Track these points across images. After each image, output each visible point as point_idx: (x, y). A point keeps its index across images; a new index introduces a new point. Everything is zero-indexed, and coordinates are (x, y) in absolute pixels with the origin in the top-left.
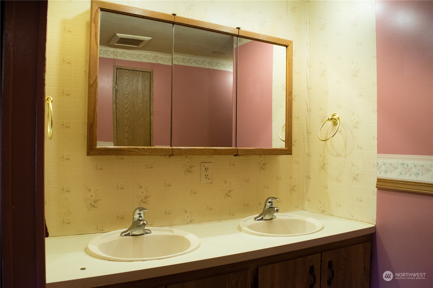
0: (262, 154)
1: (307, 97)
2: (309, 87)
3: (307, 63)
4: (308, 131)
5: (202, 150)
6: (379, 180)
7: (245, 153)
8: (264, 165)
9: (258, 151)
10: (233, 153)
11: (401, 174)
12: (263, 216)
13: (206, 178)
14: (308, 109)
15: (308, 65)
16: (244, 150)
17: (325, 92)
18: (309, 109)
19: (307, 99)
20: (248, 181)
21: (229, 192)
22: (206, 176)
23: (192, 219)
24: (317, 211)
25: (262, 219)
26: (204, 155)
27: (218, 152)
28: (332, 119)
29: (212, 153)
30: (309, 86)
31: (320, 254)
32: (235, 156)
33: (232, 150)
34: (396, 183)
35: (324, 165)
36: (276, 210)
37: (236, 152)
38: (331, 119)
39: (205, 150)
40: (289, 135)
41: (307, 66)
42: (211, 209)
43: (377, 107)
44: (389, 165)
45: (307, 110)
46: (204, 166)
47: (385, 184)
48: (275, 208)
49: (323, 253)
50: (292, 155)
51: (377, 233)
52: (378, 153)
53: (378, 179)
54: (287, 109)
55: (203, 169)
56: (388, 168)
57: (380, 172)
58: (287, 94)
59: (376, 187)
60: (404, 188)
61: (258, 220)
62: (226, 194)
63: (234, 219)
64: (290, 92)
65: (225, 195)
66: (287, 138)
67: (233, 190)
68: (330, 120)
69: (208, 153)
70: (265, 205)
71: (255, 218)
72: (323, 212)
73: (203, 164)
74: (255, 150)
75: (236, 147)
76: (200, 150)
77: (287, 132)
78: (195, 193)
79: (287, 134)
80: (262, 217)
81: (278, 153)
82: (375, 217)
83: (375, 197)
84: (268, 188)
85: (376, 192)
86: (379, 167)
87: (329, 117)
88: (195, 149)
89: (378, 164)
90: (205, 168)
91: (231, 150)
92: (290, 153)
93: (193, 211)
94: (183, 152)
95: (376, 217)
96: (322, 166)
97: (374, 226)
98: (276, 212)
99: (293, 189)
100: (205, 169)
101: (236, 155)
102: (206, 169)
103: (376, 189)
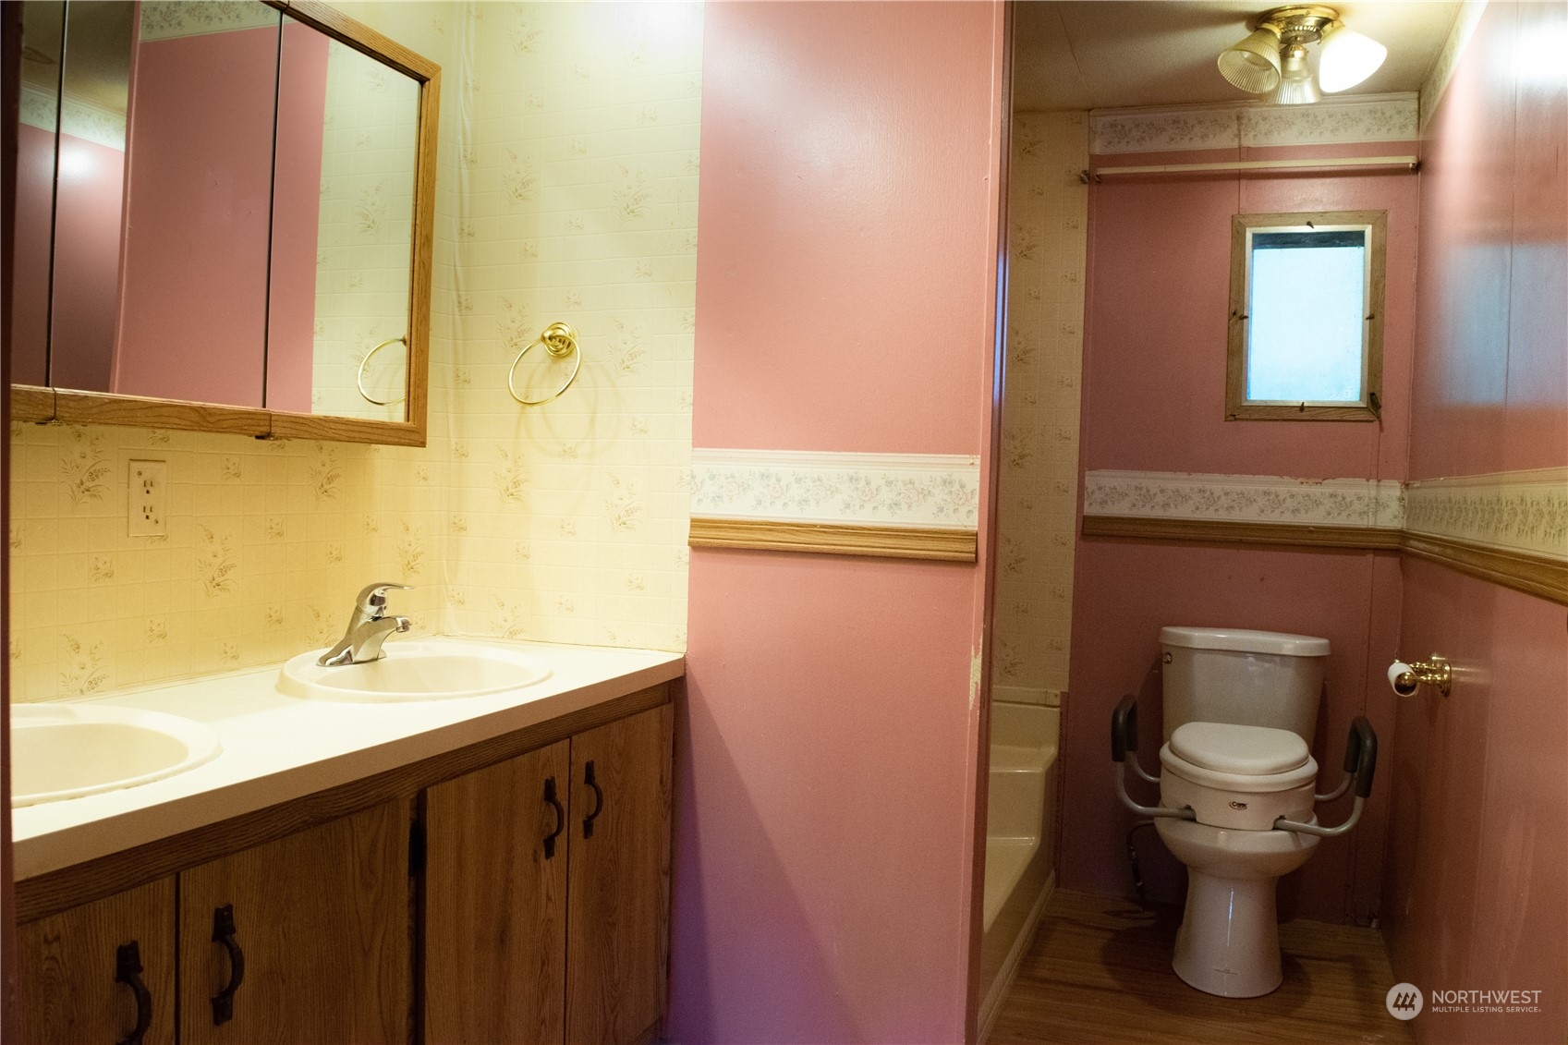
0: (343, 438)
1: (458, 263)
2: (466, 230)
3: (465, 150)
4: (460, 374)
5: (158, 407)
6: (697, 524)
7: (293, 432)
8: (330, 480)
9: (332, 426)
10: (258, 428)
11: (759, 503)
12: (351, 648)
13: (147, 517)
14: (460, 303)
15: (465, 157)
16: (294, 420)
17: (526, 250)
18: (464, 303)
19: (458, 268)
20: (280, 534)
21: (223, 571)
22: (147, 513)
23: (95, 675)
24: (492, 635)
25: (348, 659)
26: (163, 426)
27: (211, 419)
28: (555, 338)
29: (189, 423)
30: (469, 227)
31: (568, 740)
32: (257, 437)
33: (255, 417)
34: (746, 529)
35: (517, 484)
36: (403, 624)
37: (267, 423)
38: (550, 338)
39: (169, 409)
40: (419, 379)
41: (462, 158)
42: (163, 636)
43: (694, 313)
44: (727, 478)
45: (457, 305)
46: (140, 474)
47: (713, 533)
48: (399, 620)
49: (574, 738)
50: (425, 447)
51: (688, 677)
52: (694, 445)
53: (693, 521)
54: (415, 292)
55: (137, 483)
56: (722, 487)
57: (700, 500)
58: (417, 242)
59: (690, 544)
60: (771, 541)
61: (331, 664)
62: (210, 578)
63: (237, 669)
64: (427, 236)
65: (208, 583)
66: (411, 389)
67: (233, 566)
68: (548, 341)
69: (177, 421)
70: (358, 610)
71: (323, 660)
72: (512, 634)
73: (136, 466)
74: (323, 423)
75: (264, 406)
76: (151, 407)
77: (412, 371)
78: (109, 575)
79: (412, 377)
80: (349, 652)
81: (390, 439)
82: (685, 629)
83: (684, 573)
84: (338, 559)
85: (687, 559)
86: (697, 486)
87: (544, 332)
88: (135, 401)
89: (693, 477)
90: (145, 482)
91: (251, 416)
92: (421, 440)
93: (102, 643)
94: (95, 411)
95: (686, 631)
96: (510, 487)
97: (681, 656)
98: (402, 630)
99: (412, 564)
100: (145, 485)
101: (263, 434)
102: (148, 486)
103: (687, 549)
